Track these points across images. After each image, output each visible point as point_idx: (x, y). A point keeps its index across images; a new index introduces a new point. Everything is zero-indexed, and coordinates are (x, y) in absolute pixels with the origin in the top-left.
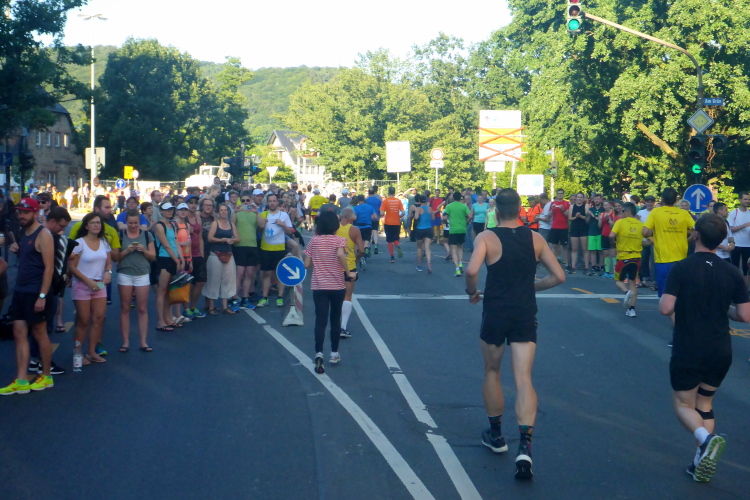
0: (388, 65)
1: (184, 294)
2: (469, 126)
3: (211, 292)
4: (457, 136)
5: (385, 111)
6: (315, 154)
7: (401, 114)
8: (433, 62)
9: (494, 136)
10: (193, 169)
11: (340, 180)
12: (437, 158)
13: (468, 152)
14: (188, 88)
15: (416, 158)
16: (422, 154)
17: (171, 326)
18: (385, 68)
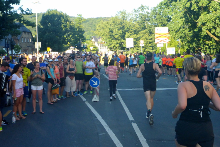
0: (126, 15)
1: (57, 91)
2: (151, 33)
3: (67, 89)
4: (147, 36)
5: (125, 29)
6: (104, 43)
7: (130, 30)
8: (139, 14)
9: (160, 36)
10: (68, 48)
11: (112, 50)
12: (142, 43)
13: (151, 41)
14: (66, 24)
15: (135, 43)
16: (137, 42)
17: (52, 103)
18: (125, 16)
